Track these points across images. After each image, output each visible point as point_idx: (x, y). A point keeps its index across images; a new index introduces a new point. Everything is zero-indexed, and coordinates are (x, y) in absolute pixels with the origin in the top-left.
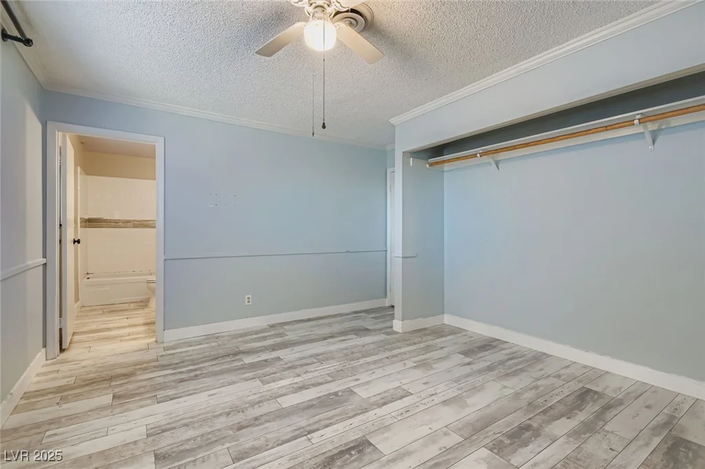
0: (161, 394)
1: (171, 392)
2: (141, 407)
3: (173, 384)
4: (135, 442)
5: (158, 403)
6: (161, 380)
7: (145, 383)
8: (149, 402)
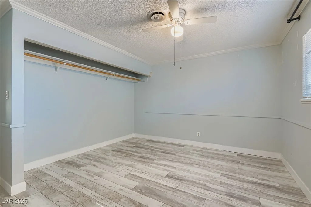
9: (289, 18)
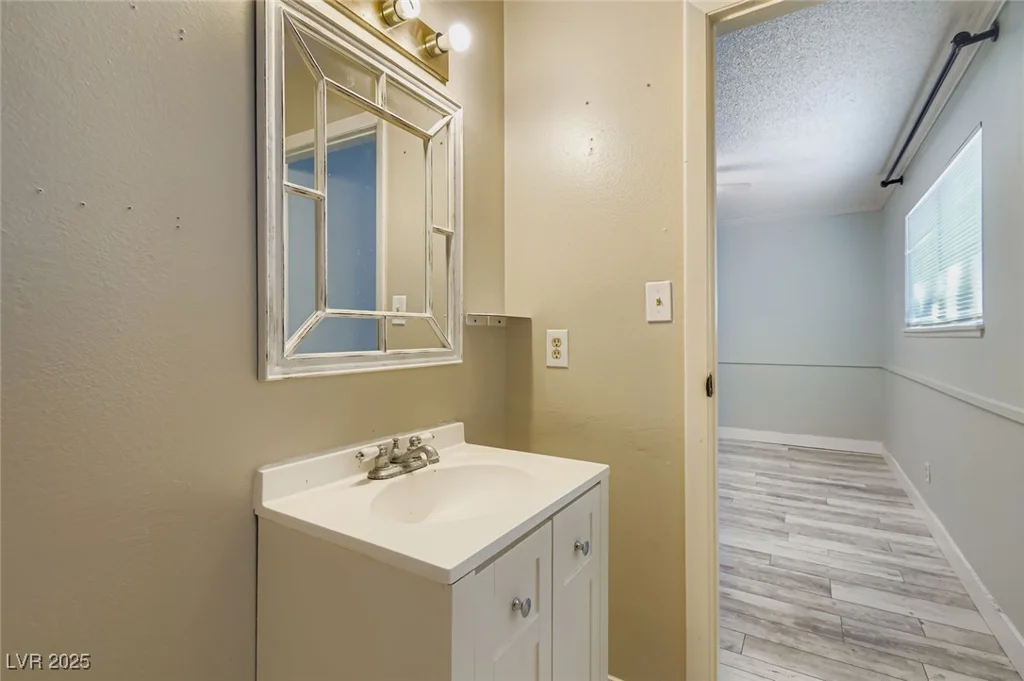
0: (764, 565)
1: (751, 561)
2: (791, 560)
3: (741, 570)
4: (799, 534)
5: (770, 555)
6: (756, 586)
7: (782, 592)
8: (780, 561)
9: (884, 179)
